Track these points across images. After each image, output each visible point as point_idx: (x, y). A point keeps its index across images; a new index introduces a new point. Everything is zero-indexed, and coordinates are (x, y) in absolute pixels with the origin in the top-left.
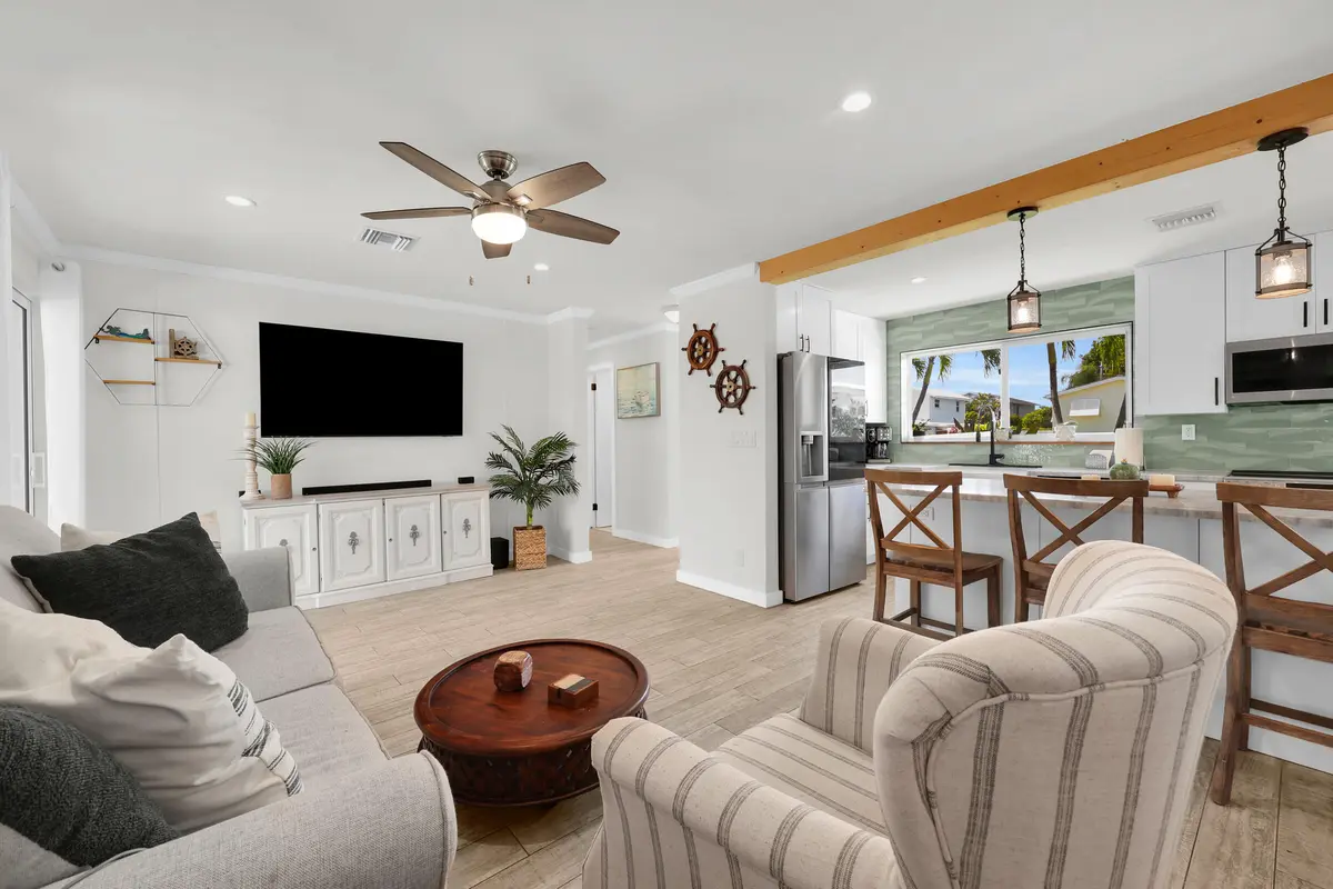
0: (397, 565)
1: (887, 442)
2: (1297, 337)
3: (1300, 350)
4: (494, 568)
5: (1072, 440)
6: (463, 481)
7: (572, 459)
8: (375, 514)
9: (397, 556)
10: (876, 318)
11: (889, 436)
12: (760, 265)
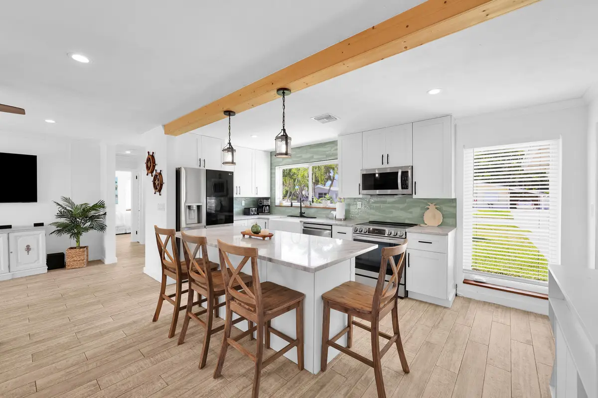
1: (269, 206)
2: (378, 169)
3: (380, 174)
4: (48, 269)
5: (327, 207)
6: (36, 225)
7: (105, 214)
10: (265, 151)
11: (269, 203)
12: (164, 126)
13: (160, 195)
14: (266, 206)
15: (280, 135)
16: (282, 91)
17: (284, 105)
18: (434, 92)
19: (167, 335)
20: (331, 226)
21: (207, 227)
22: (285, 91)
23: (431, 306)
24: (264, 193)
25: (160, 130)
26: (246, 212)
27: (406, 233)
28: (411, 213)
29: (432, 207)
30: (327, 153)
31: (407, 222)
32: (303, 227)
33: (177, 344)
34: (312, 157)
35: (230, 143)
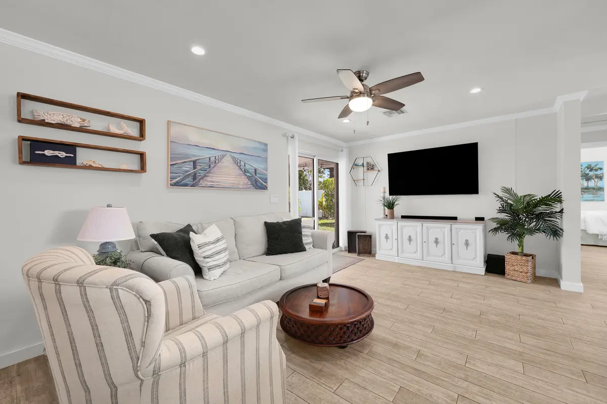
0: (428, 255)
6: (478, 219)
8: (419, 229)
9: (428, 251)
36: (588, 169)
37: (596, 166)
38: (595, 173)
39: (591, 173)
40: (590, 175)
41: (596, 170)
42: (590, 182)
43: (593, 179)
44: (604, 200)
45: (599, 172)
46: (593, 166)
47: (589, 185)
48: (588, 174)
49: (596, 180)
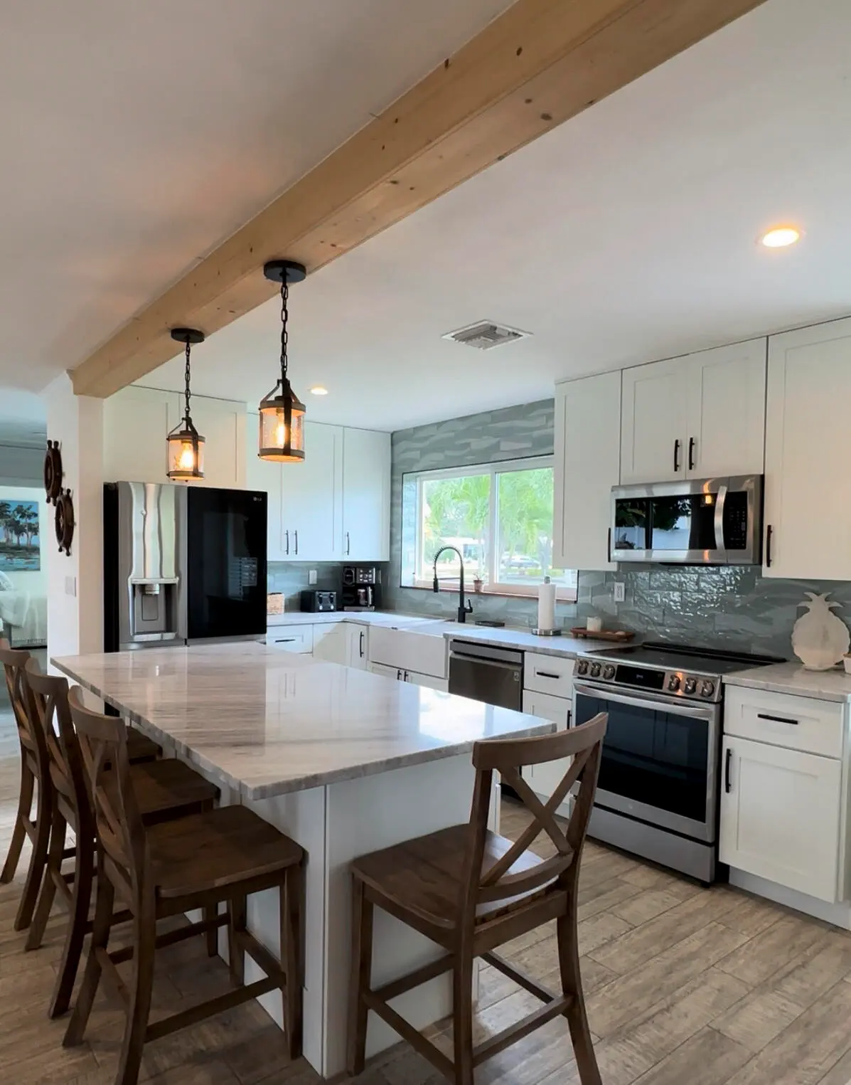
1: (370, 586)
11: (371, 577)
12: (70, 372)
13: (68, 554)
14: (364, 586)
15: (272, 398)
16: (279, 270)
17: (284, 309)
18: (780, 238)
19: (12, 922)
20: (522, 652)
21: (189, 641)
22: (288, 270)
23: (790, 918)
24: (366, 549)
25: (65, 381)
26: (305, 603)
27: (723, 686)
28: (768, 621)
29: (818, 606)
30: (536, 434)
31: (756, 650)
32: (450, 653)
33: (22, 949)
34: (496, 448)
35: (188, 420)
36: (18, 513)
37: (28, 509)
38: (29, 521)
39: (23, 521)
40: (21, 524)
41: (29, 517)
42: (21, 538)
43: (25, 531)
44: (39, 569)
45: (33, 521)
46: (25, 508)
47: (21, 542)
48: (18, 522)
49: (30, 533)
